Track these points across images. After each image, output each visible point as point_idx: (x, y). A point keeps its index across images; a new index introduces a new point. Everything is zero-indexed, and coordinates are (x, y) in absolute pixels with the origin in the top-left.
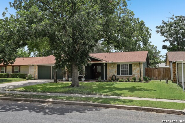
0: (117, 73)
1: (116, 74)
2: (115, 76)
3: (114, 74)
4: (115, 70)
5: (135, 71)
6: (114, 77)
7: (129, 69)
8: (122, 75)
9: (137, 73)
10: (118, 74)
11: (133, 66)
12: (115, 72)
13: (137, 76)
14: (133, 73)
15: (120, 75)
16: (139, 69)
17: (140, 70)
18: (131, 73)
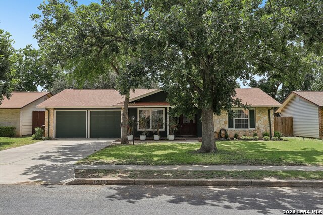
0: (227, 125)
1: (226, 128)
2: (224, 130)
3: (223, 127)
4: (224, 120)
5: (260, 122)
6: (223, 132)
7: (249, 119)
8: (237, 129)
9: (263, 126)
10: (231, 126)
11: (256, 112)
12: (225, 123)
13: (263, 130)
14: (257, 125)
15: (234, 129)
16: (266, 118)
17: (268, 120)
18: (253, 126)
